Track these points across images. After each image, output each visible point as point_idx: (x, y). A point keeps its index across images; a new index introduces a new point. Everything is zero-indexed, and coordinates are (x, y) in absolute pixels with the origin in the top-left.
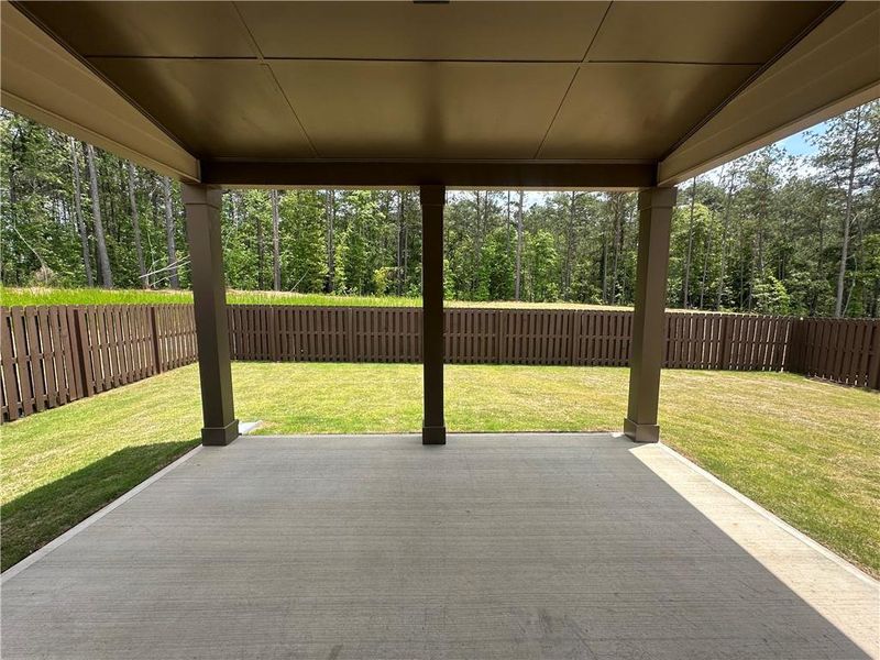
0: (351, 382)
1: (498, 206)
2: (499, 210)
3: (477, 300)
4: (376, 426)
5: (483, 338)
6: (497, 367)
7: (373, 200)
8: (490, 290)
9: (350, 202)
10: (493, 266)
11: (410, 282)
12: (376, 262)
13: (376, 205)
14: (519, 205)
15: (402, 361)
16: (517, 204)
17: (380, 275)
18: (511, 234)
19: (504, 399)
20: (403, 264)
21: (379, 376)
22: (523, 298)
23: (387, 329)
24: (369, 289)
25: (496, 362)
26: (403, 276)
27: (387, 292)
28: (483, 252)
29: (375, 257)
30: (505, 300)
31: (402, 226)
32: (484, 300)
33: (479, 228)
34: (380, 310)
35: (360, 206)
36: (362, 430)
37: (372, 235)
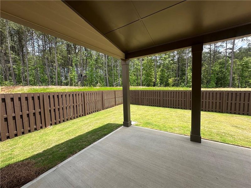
0: (162, 113)
1: (220, 51)
2: (220, 53)
3: (209, 88)
4: (171, 130)
5: (214, 102)
6: (222, 114)
7: (169, 58)
8: (216, 84)
9: (162, 60)
10: (217, 74)
11: (181, 82)
12: (169, 77)
13: (170, 59)
14: (232, 49)
15: (179, 108)
16: (231, 49)
17: (170, 81)
18: (227, 61)
19: (229, 129)
20: (179, 76)
21: (171, 112)
22: (234, 86)
23: (174, 98)
24: (167, 85)
25: (221, 111)
26: (178, 81)
27: (173, 86)
28: (212, 70)
29: (169, 75)
30: (224, 87)
31: (178, 64)
32: (213, 87)
33: (211, 61)
34: (171, 92)
35: (165, 60)
36: (166, 130)
37: (168, 68)
